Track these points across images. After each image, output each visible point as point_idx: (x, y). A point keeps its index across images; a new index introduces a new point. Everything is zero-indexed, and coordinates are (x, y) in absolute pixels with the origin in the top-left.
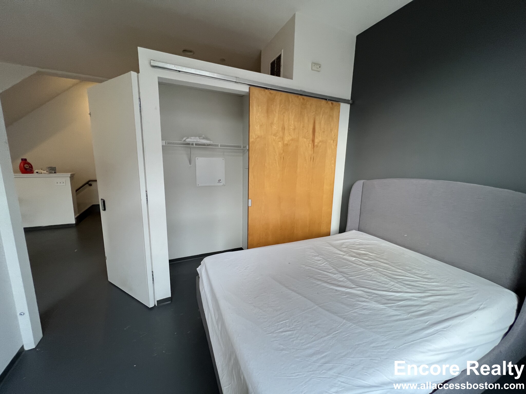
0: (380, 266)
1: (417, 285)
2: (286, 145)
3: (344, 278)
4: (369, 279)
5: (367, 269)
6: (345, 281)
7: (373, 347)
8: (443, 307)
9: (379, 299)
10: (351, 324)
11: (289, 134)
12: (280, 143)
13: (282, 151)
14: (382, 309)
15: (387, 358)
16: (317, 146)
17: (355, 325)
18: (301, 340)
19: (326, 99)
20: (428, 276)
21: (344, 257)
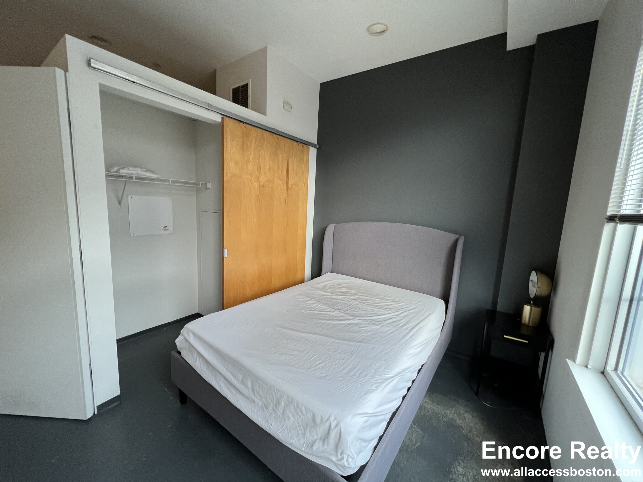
0: (363, 299)
1: (392, 307)
2: (262, 187)
3: (342, 313)
4: (360, 310)
5: (354, 303)
6: (344, 315)
7: (385, 354)
8: (412, 318)
9: (374, 322)
10: (363, 344)
11: (265, 174)
12: (256, 184)
13: (258, 193)
14: (378, 329)
15: (395, 357)
16: (291, 189)
17: (367, 344)
18: (335, 366)
19: (297, 141)
20: (396, 300)
21: (332, 297)
